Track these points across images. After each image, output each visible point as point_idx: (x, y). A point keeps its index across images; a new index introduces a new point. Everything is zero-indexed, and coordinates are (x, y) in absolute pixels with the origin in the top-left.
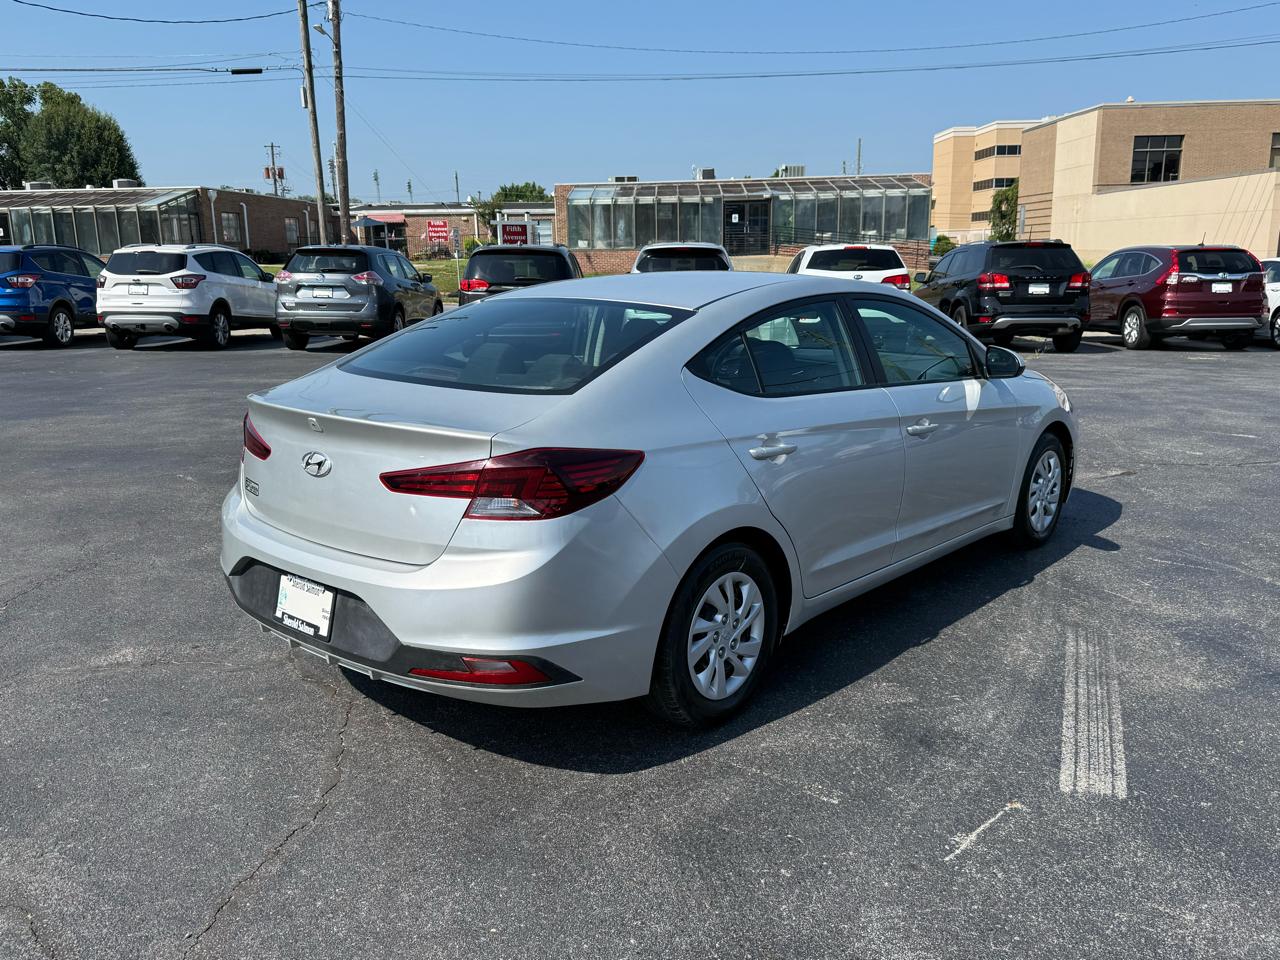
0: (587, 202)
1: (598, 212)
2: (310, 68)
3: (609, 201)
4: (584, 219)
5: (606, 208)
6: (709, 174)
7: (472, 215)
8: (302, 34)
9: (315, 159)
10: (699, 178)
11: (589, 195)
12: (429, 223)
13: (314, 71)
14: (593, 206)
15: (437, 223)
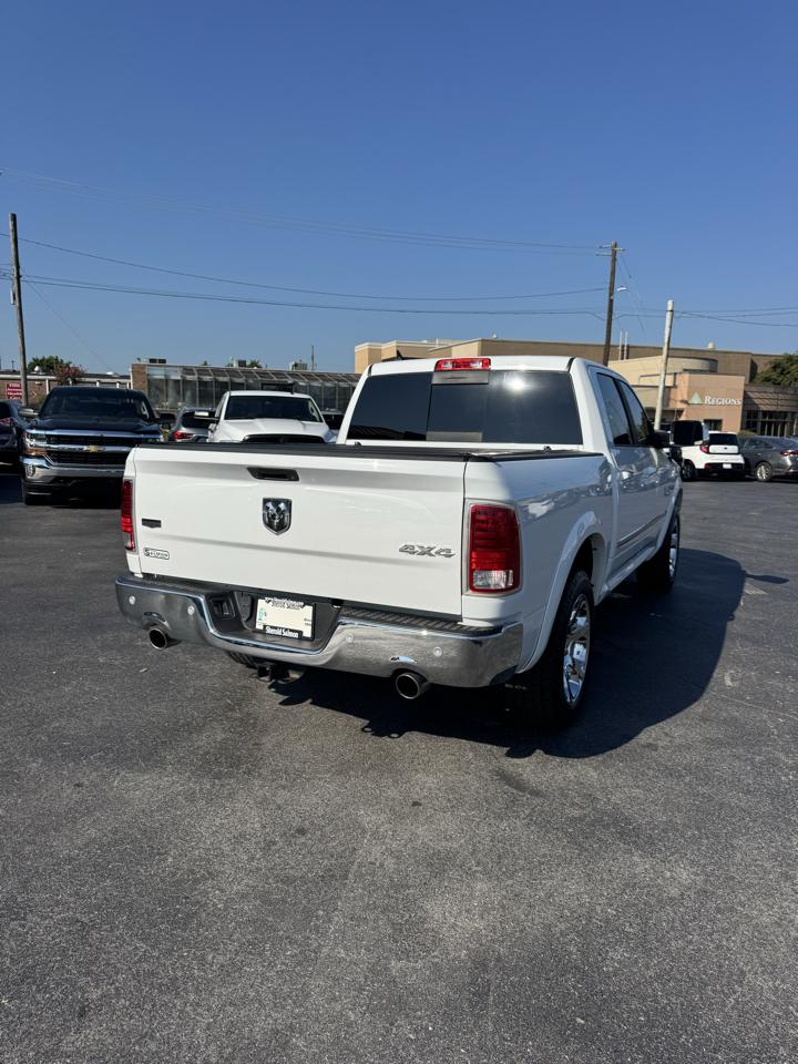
0: (163, 377)
1: (171, 384)
2: (19, 277)
3: (179, 378)
4: (161, 390)
5: (177, 381)
6: (242, 363)
7: (44, 380)
8: (13, 253)
9: (20, 341)
10: (235, 365)
11: (163, 372)
12: (8, 386)
13: (21, 279)
14: (167, 381)
15: (15, 385)
